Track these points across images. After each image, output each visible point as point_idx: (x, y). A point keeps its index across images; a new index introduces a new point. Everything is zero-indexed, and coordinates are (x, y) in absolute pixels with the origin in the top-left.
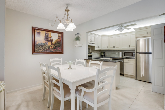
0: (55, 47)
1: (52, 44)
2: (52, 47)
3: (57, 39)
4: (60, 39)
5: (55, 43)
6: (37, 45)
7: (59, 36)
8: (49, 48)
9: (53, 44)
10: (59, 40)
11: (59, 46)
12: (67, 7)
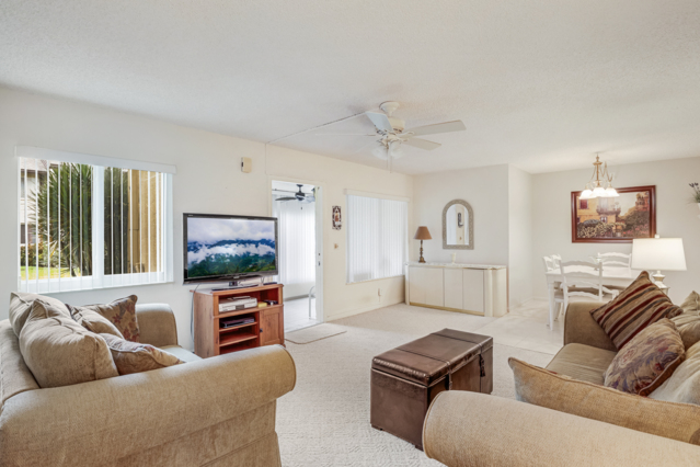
0: (628, 225)
1: (618, 220)
2: (619, 227)
3: (634, 205)
4: (644, 204)
5: (628, 217)
6: (582, 224)
7: (639, 197)
8: (609, 230)
9: (622, 220)
10: (640, 207)
11: (638, 224)
12: (598, 158)
